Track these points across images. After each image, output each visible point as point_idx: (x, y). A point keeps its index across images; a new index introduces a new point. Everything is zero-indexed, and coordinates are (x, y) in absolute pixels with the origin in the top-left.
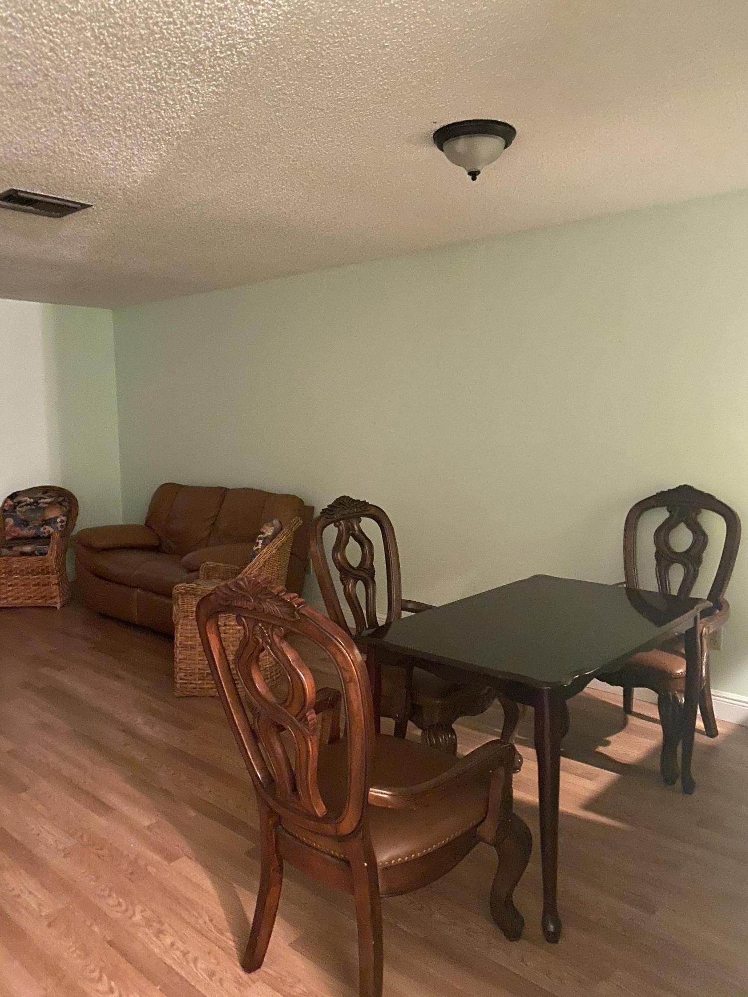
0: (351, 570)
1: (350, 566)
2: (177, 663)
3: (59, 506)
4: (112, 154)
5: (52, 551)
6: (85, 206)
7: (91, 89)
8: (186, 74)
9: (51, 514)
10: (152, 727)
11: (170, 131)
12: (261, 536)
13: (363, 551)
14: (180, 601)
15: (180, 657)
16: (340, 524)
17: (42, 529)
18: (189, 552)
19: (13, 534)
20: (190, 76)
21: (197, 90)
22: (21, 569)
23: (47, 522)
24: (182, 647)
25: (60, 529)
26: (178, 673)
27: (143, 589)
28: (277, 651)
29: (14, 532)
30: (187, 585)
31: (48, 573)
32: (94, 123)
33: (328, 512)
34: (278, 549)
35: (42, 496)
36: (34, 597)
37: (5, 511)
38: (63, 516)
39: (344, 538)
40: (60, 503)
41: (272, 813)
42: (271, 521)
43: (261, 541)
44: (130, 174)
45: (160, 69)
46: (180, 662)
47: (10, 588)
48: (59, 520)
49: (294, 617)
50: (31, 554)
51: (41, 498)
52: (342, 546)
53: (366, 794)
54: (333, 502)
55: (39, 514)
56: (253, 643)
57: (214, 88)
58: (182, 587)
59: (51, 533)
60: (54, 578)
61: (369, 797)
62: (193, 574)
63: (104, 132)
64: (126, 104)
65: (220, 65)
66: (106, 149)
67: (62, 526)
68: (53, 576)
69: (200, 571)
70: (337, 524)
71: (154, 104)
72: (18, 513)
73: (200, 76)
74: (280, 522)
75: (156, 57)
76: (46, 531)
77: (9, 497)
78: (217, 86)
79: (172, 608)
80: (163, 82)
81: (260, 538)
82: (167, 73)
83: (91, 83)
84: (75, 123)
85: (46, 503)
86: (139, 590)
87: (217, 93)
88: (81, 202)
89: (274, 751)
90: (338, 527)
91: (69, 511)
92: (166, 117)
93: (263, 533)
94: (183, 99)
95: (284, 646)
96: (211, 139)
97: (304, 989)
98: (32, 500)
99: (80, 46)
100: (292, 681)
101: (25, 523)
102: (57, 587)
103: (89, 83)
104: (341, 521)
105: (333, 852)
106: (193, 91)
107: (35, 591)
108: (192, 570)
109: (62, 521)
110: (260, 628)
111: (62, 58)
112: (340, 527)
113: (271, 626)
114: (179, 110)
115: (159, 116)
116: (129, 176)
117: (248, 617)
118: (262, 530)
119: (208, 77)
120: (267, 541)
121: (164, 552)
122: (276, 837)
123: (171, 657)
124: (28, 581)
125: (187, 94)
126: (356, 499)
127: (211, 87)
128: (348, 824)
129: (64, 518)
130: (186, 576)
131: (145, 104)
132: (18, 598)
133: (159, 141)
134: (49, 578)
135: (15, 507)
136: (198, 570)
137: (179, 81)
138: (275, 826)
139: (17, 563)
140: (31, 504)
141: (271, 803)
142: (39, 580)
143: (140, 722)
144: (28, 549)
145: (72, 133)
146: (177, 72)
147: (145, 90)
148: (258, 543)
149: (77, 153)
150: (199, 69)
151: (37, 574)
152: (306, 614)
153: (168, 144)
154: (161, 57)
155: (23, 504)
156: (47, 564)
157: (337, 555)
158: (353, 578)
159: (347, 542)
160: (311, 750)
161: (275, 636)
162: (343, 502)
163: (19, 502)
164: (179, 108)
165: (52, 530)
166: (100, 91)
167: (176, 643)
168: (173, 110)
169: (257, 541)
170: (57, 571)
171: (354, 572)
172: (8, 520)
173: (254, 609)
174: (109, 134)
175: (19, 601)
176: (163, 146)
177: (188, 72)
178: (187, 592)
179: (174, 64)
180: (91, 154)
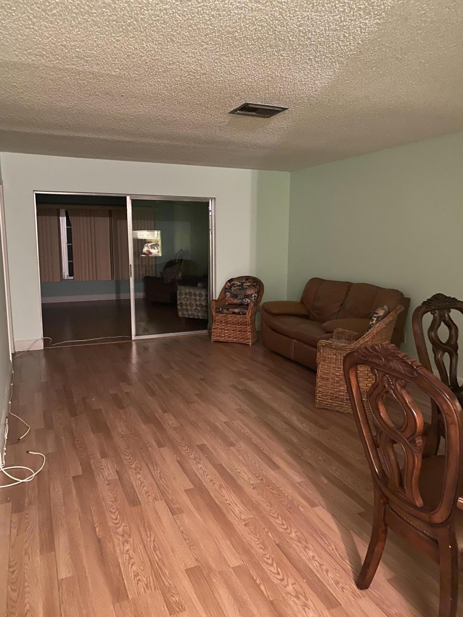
0: (441, 344)
1: (441, 342)
2: (317, 387)
3: (254, 287)
4: (305, 74)
5: (249, 313)
6: (284, 109)
7: (299, 34)
8: (360, 14)
9: (249, 292)
10: (302, 423)
11: (343, 55)
12: (376, 315)
13: (450, 333)
14: (321, 351)
15: (320, 384)
16: (435, 313)
17: (244, 300)
18: (327, 321)
19: (229, 302)
20: (363, 15)
21: (366, 24)
22: (232, 321)
23: (247, 296)
24: (321, 378)
25: (254, 301)
26: (318, 393)
27: (298, 340)
28: (398, 394)
29: (230, 300)
30: (326, 341)
31: (246, 325)
32: (297, 56)
33: (427, 303)
34: (387, 325)
35: (246, 282)
36: (238, 337)
37: (226, 288)
38: (256, 293)
39: (437, 324)
40: (254, 286)
41: (383, 495)
42: (383, 306)
43: (375, 319)
44: (314, 86)
45: (344, 14)
46: (319, 387)
47: (226, 331)
48: (253, 296)
49: (413, 375)
50: (239, 314)
51: (244, 283)
52: (435, 327)
53: (455, 500)
54: (431, 297)
55: (243, 291)
56: (381, 387)
57: (378, 21)
58: (323, 342)
59: (249, 303)
60: (249, 328)
61: (458, 503)
62: (329, 335)
63: (303, 61)
64: (318, 41)
65: (384, 4)
66: (302, 72)
67: (255, 299)
68: (248, 327)
69: (334, 333)
70: (433, 312)
71: (336, 38)
72: (233, 290)
73: (369, 14)
74: (388, 307)
75: (343, 6)
76: (246, 301)
77: (228, 281)
78: (379, 19)
79: (316, 354)
80: (344, 23)
81: (375, 317)
82: (348, 16)
83: (300, 31)
84: (287, 58)
85: (247, 286)
86: (295, 340)
87: (379, 24)
88: (283, 107)
89: (389, 456)
90: (434, 314)
91: (259, 291)
92: (342, 46)
93: (377, 314)
94: (356, 31)
95: (404, 392)
96: (369, 56)
97: (396, 611)
98: (240, 284)
99: (297, 8)
100: (407, 415)
101: (235, 296)
102: (251, 333)
103: (299, 31)
104: (436, 311)
105: (425, 532)
106: (363, 25)
107: (239, 334)
108: (329, 332)
109: (255, 296)
110: (387, 378)
111: (286, 17)
112: (435, 315)
113: (395, 378)
114: (352, 39)
115: (338, 46)
116: (313, 88)
117: (379, 370)
118: (376, 311)
119: (374, 14)
120: (379, 319)
121: (311, 320)
122: (384, 511)
123: (314, 384)
124: (235, 328)
125: (359, 28)
126: (448, 296)
127: (376, 21)
128: (439, 516)
129: (256, 295)
130: (324, 335)
131: (330, 39)
132: (230, 337)
133: (335, 62)
134: (246, 328)
135: (231, 287)
136: (332, 332)
137: (355, 20)
138: (385, 504)
139: (230, 318)
140: (239, 286)
141: (383, 489)
142: (241, 329)
143: (295, 419)
144: (236, 310)
145: (284, 64)
146: (355, 14)
147: (332, 30)
148: (373, 320)
149: (285, 77)
150: (369, 9)
151: (241, 325)
152: (422, 373)
153: (341, 63)
154: (346, 6)
155: (236, 285)
156: (246, 320)
157: (432, 333)
158: (443, 350)
159: (440, 325)
160: (416, 462)
161: (397, 385)
162: (438, 297)
163: (233, 284)
164: (352, 38)
165: (249, 301)
166: (304, 35)
167: (318, 376)
168: (348, 40)
169: (373, 318)
170: (251, 324)
171: (444, 346)
172: (227, 293)
173: (384, 365)
174: (305, 62)
175: (231, 339)
176: (337, 65)
177: (362, 13)
178: (326, 346)
179: (354, 9)
180: (293, 76)
